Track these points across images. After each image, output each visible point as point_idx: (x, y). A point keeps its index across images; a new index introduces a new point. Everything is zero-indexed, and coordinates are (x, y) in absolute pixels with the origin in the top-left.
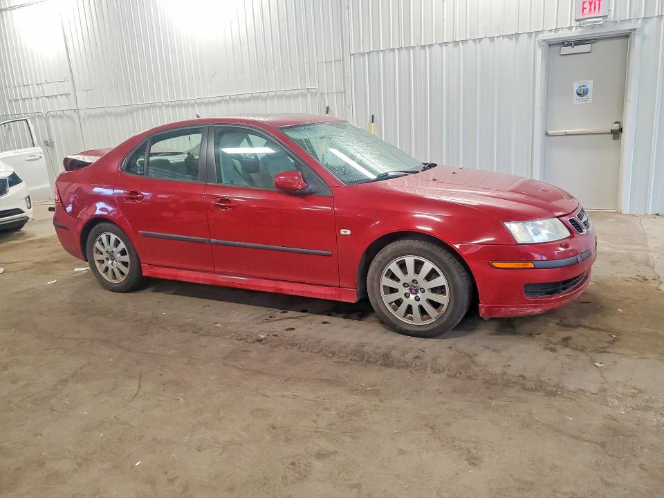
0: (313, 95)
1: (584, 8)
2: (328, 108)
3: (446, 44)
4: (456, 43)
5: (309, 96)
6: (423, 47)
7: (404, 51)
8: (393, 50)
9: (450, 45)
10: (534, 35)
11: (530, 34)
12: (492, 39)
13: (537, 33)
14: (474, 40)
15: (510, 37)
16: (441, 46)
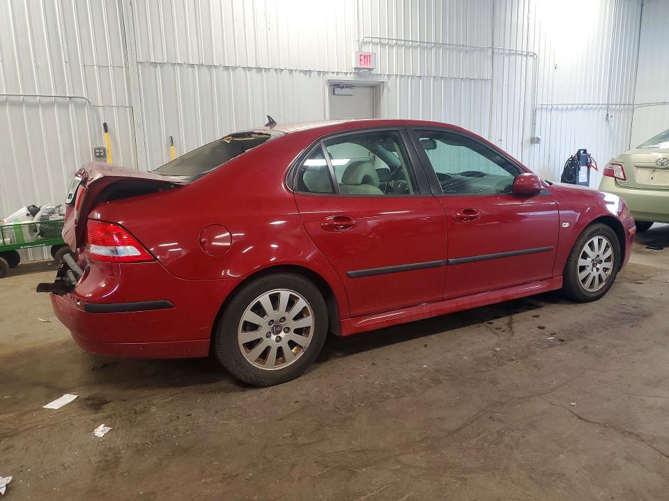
0: (79, 106)
1: (361, 60)
2: (105, 125)
3: (250, 69)
4: (259, 69)
5: (71, 108)
6: (227, 68)
7: (204, 69)
8: (192, 66)
9: (254, 71)
10: (322, 74)
11: (319, 72)
12: (291, 71)
13: (324, 73)
14: (276, 70)
15: (305, 72)
16: (245, 70)
